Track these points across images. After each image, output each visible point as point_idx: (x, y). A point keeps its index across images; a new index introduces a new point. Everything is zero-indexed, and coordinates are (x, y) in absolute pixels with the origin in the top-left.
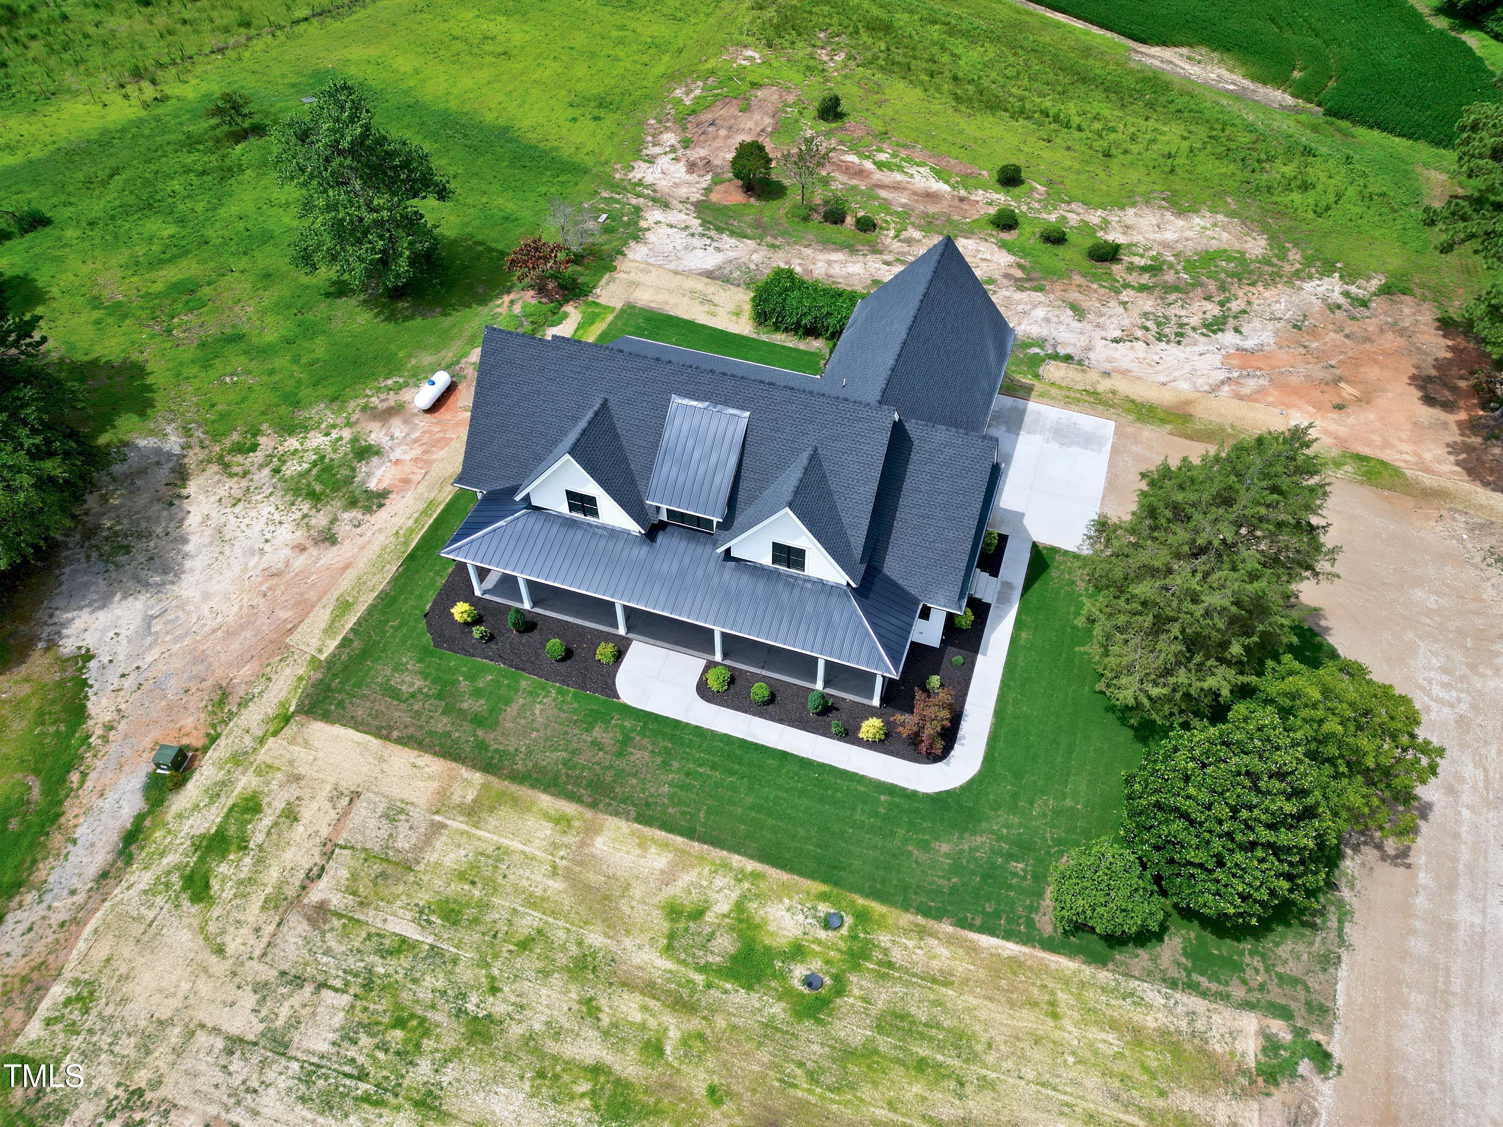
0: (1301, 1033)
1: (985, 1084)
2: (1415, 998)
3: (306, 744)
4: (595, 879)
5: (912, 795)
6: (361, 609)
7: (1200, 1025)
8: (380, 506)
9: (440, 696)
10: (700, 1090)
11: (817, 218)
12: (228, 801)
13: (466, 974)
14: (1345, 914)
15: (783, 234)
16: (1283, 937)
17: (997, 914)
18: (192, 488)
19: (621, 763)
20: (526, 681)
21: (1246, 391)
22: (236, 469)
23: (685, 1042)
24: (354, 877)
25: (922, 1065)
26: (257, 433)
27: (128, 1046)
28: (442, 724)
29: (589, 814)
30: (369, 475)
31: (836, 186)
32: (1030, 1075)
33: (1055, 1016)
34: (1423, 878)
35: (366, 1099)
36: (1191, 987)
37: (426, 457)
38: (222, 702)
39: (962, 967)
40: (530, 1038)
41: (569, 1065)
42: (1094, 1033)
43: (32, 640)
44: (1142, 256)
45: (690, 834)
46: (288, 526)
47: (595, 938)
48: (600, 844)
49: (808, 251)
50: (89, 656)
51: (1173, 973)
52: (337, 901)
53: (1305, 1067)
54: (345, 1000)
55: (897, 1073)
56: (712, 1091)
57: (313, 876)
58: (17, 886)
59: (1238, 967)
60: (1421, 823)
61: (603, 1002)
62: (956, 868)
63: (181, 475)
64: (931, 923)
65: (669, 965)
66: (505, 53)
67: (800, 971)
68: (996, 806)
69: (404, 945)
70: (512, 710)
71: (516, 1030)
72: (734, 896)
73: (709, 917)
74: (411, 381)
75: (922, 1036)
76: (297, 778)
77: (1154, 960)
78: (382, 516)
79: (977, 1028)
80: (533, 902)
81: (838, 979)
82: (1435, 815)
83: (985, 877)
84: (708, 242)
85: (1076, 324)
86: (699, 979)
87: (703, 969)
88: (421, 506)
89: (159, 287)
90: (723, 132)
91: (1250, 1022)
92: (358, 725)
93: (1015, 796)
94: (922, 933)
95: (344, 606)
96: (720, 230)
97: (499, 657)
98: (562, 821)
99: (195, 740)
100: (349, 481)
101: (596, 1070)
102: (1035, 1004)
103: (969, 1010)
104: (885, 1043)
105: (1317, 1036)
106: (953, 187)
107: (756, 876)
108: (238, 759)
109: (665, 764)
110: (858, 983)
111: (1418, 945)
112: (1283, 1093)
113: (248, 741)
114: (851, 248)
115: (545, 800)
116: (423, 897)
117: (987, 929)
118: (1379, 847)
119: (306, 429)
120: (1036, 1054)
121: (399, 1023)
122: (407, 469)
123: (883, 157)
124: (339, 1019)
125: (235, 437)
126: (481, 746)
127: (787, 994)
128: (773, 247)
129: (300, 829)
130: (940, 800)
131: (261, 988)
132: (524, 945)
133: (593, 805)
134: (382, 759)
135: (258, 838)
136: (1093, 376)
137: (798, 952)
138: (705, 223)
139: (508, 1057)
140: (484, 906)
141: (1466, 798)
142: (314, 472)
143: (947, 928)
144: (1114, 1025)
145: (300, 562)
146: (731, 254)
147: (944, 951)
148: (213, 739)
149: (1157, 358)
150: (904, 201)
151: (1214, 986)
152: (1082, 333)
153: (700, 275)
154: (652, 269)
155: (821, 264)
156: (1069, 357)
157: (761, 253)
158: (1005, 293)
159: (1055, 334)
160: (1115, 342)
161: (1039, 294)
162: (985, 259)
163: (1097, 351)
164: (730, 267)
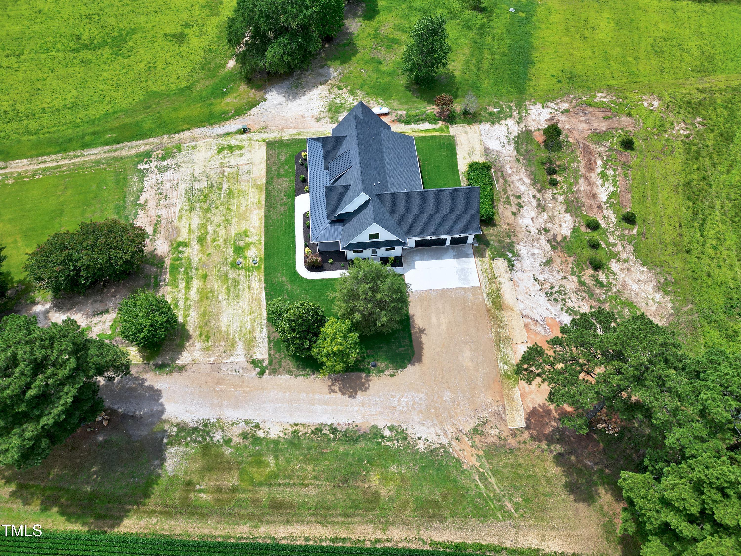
0: (266, 367)
1: (229, 304)
2: (287, 395)
3: (259, 148)
4: (248, 214)
5: (294, 266)
6: (300, 137)
7: (260, 345)
8: (334, 123)
9: (282, 164)
10: (209, 252)
11: (547, 166)
12: (240, 143)
13: (218, 202)
14: (306, 376)
15: (529, 161)
16: (292, 361)
17: (271, 295)
18: (320, 87)
19: (279, 206)
20: (294, 178)
21: (532, 327)
22: (332, 91)
23: (218, 245)
24: (232, 173)
25: (229, 290)
26: (346, 87)
27: (187, 159)
28: (274, 169)
29: (263, 206)
31: (575, 165)
32: (235, 311)
33: (250, 314)
34: (327, 397)
35: (189, 199)
36: (269, 342)
38: (263, 128)
39: (255, 292)
40: (209, 219)
41: (206, 228)
42: (249, 323)
43: (265, 89)
44: (607, 278)
45: (266, 227)
46: (318, 110)
47: (234, 220)
48: (257, 212)
49: (523, 171)
50: (265, 101)
51: (272, 337)
52: (226, 174)
53: (258, 370)
54: (206, 186)
55: (225, 286)
56: (210, 254)
57: (230, 167)
58: (211, 124)
59: (279, 351)
60: (347, 396)
61: (221, 227)
62: (279, 283)
63: (324, 83)
64: (263, 282)
65: (233, 235)
66: (585, 38)
67: (241, 260)
68: (300, 286)
69: (220, 189)
70: (284, 179)
71: (210, 216)
72: (254, 241)
73: (247, 239)
75: (235, 289)
76: (250, 152)
77: (273, 332)
79: (242, 299)
80: (238, 206)
81: (242, 267)
82: (351, 400)
83: (280, 290)
84: (506, 141)
85: (537, 264)
86: (232, 242)
87: (234, 242)
89: (391, 36)
90: (583, 119)
91: (266, 356)
92: (267, 154)
93: (305, 290)
94: (260, 281)
95: (299, 134)
96: (516, 142)
97: (298, 169)
98: (259, 202)
99: (252, 131)
100: (339, 113)
101: (207, 233)
102: (252, 308)
103: (245, 296)
104: (231, 282)
105: (267, 372)
106: (607, 202)
107: (260, 244)
108: (251, 139)
109: (282, 215)
110: (243, 272)
111: (304, 395)
112: (250, 366)
113: (255, 139)
114: (535, 182)
115: (263, 197)
116: (232, 187)
117: (266, 295)
118: (333, 384)
119: (353, 95)
120: (240, 312)
121: (205, 197)
123: (610, 172)
124: (202, 187)
125: (342, 84)
126: (272, 178)
127: (234, 259)
128: (518, 161)
129: (238, 159)
130: (296, 274)
131: (204, 172)
132: (228, 209)
133: (266, 206)
134: (261, 163)
135: (234, 153)
136: (508, 275)
137: (245, 258)
138: (518, 137)
139: (204, 217)
140: (234, 198)
141: (362, 409)
142: (339, 105)
143: (263, 285)
144: (253, 327)
145: (308, 119)
146: (504, 151)
147: (257, 286)
148: (254, 132)
149: (533, 294)
150: (582, 189)
151: (272, 347)
152: (533, 267)
153: (485, 147)
154: (478, 134)
155: (518, 178)
156: (513, 266)
157: (511, 159)
158: (542, 237)
159: (526, 259)
160: (535, 279)
161: (550, 248)
162: (561, 226)
163: (524, 274)
164: (496, 153)
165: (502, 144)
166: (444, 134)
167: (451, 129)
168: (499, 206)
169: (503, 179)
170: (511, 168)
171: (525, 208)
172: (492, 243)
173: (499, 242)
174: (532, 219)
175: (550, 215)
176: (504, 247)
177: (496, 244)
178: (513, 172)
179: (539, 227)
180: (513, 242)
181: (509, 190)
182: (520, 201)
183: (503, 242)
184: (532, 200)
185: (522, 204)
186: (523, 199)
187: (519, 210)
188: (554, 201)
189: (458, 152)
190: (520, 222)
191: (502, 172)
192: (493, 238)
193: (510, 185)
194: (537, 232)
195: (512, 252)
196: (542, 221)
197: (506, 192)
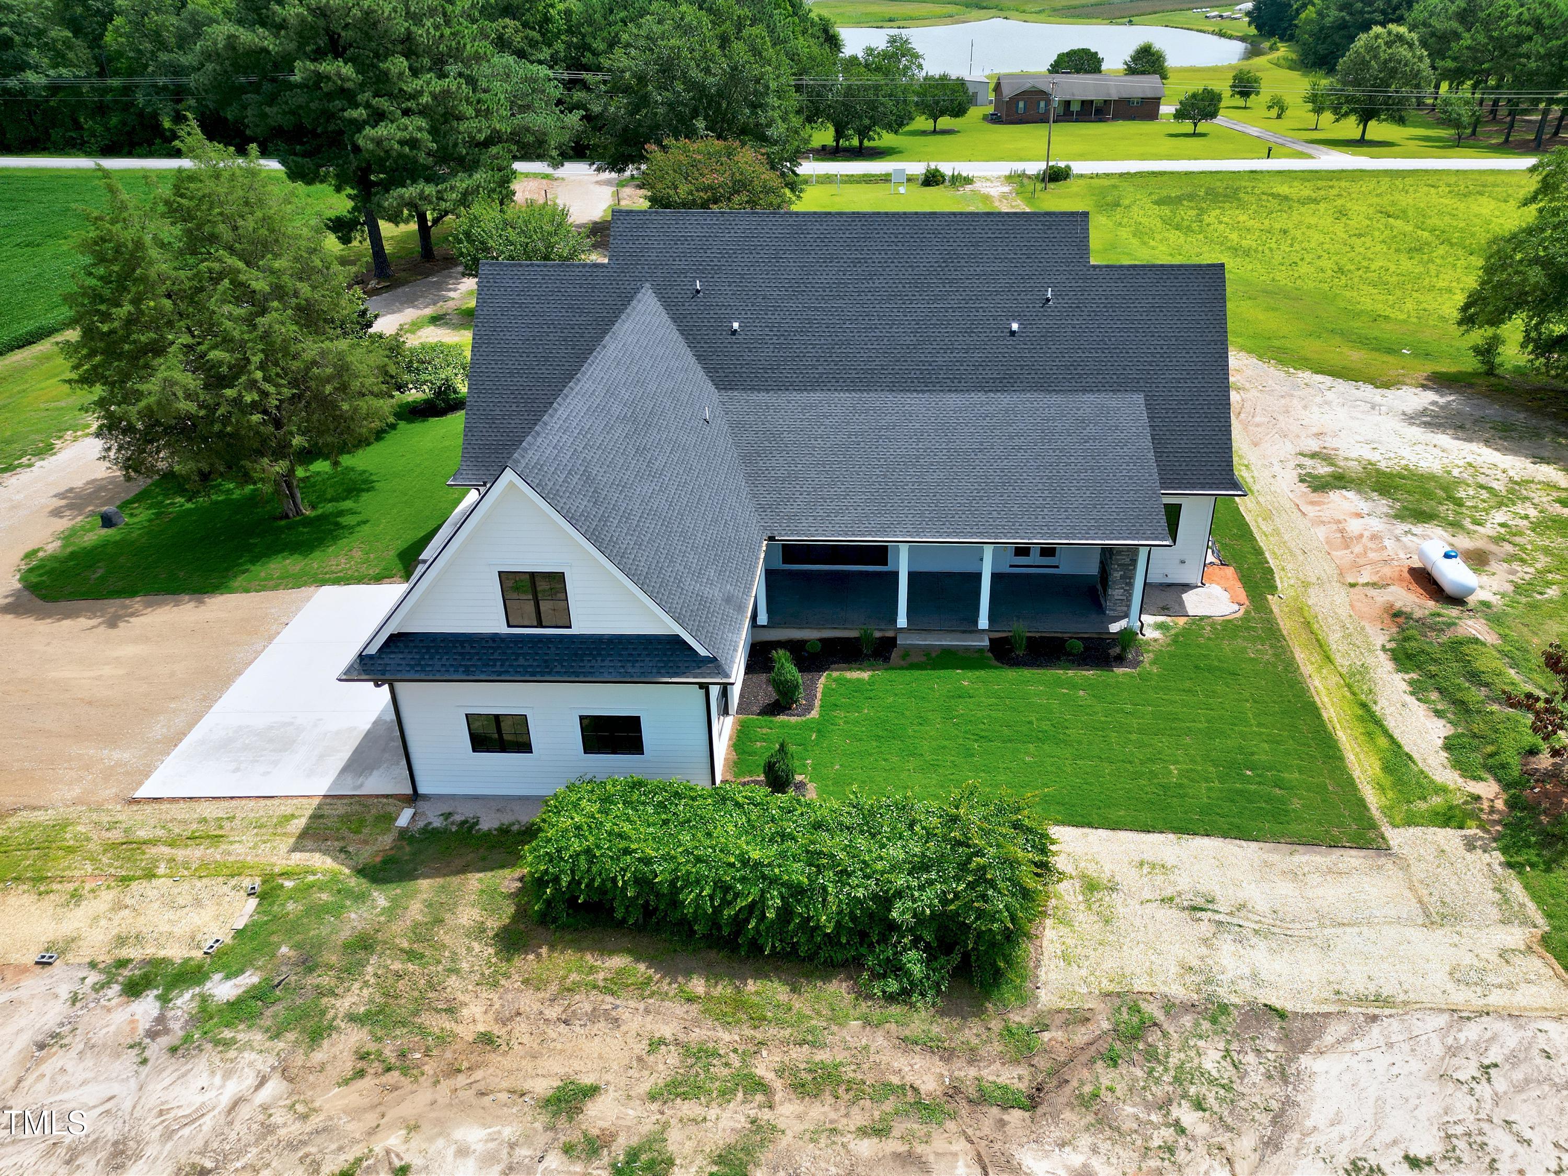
8: (1302, 481)
30: (1370, 499)
37: (1333, 527)
74: (1524, 600)
78: (1287, 474)
100: (1382, 492)
122: (1331, 512)
153: (1316, 1019)
156: (136, 989)
159: (125, 1092)
163: (24, 1040)
166: (1371, 796)
167: (1445, 836)
168: (680, 1009)
169: (954, 1092)
172: (381, 898)
173: (364, 944)
176: (308, 964)
177: (356, 918)
180: (316, 1036)
183: (350, 971)
187: (587, 1149)
189: (1210, 845)
190: (472, 1135)
191: (1032, 1103)
192: (416, 910)
193: (880, 1131)
195: (241, 1011)
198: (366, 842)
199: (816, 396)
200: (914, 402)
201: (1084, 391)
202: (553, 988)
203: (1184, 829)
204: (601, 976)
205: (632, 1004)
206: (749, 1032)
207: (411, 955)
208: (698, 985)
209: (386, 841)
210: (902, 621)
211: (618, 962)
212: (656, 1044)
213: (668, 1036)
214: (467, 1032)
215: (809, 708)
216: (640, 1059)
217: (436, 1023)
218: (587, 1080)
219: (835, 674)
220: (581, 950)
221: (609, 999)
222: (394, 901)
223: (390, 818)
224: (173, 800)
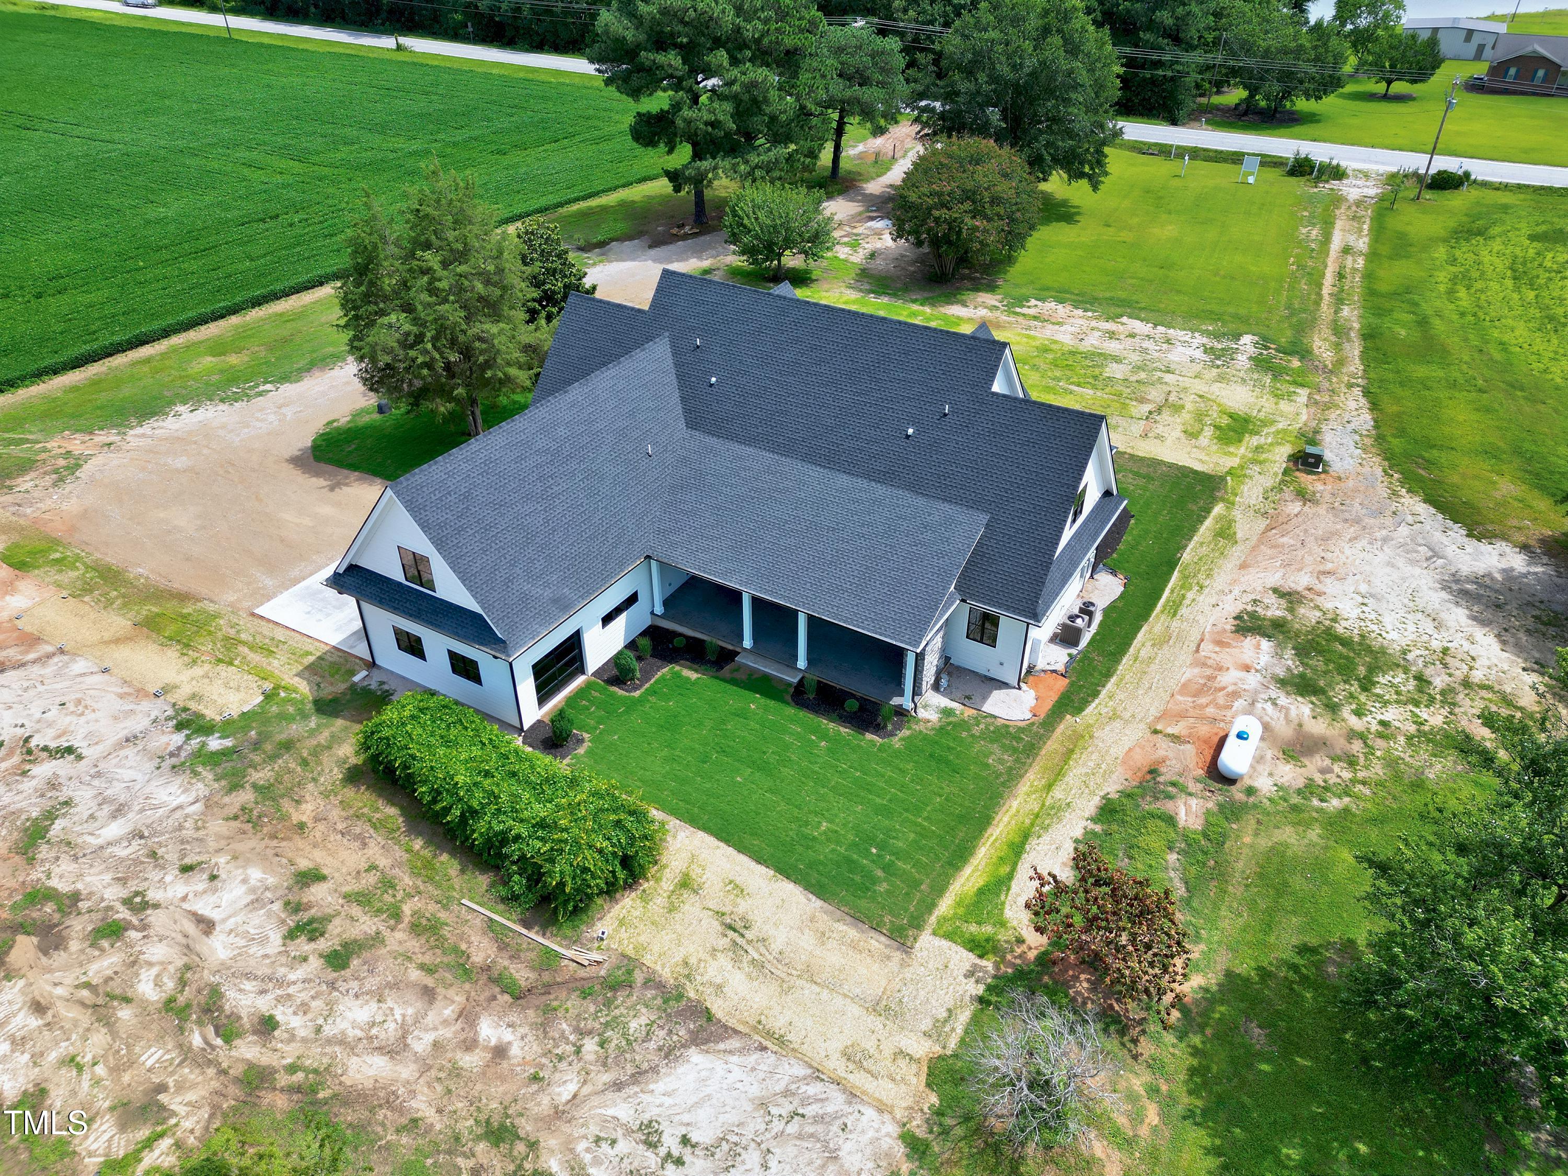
8: (1238, 618)
30: (1279, 656)
37: (1208, 672)
74: (1296, 800)
78: (1232, 606)
88: (1183, 611)
100: (1302, 652)
122: (1225, 657)
142: (1362, 671)
152: (99, 775)
153: (728, 1031)
154: (837, 1065)
155: (421, 1043)
156: (179, 727)
157: (543, 1105)
158: (113, 894)
159: (141, 781)
160: (70, 750)
161: (54, 883)
162: (38, 1008)
163: (123, 734)
164: (646, 1054)
165: (670, 1142)
166: (945, 906)
167: (963, 958)
168: (399, 853)
170: (500, 1052)
171: (276, 938)
172: (313, 722)
173: (288, 746)
174: (207, 925)
175: (125, 1014)
176: (257, 746)
177: (295, 729)
178: (470, 1045)
179: (153, 917)
180: (234, 787)
181: (413, 945)
182: (323, 944)
183: (271, 758)
184: (264, 1005)
185: (302, 945)
186: (315, 963)
187: (295, 908)
188: (137, 1097)
189: (789, 890)
190: (256, 874)
191: (519, 996)
192: (323, 737)
193: (430, 970)
194: (153, 895)
195: (214, 759)
196: (157, 952)
197: (416, 929)
198: (332, 684)
199: (750, 450)
200: (814, 473)
201: (944, 500)
202: (351, 812)
203: (786, 871)
204: (377, 816)
205: (380, 839)
206: (419, 883)
207: (305, 763)
208: (418, 844)
209: (342, 687)
210: (747, 643)
211: (392, 811)
212: (373, 867)
213: (381, 866)
214: (296, 818)
215: (636, 688)
216: (358, 872)
217: (286, 804)
218: (325, 871)
219: (677, 668)
220: (380, 796)
221: (372, 831)
222: (318, 726)
223: (353, 673)
224: (269, 621)
